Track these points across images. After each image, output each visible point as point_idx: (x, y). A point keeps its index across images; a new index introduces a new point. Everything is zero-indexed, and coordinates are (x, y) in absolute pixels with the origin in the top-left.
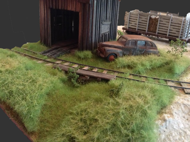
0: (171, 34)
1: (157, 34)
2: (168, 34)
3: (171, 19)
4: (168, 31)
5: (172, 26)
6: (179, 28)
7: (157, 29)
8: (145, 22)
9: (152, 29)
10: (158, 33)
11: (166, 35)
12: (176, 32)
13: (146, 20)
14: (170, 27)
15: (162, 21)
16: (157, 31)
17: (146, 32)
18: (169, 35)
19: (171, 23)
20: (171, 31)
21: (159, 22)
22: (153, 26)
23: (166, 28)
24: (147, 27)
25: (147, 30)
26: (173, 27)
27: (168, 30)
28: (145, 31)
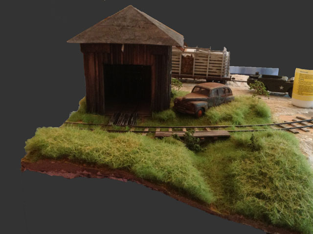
0: (211, 74)
1: (193, 75)
2: (207, 73)
3: (209, 56)
4: (208, 70)
5: (211, 65)
6: (220, 65)
7: (194, 70)
8: (177, 63)
9: (185, 70)
10: (195, 74)
11: (205, 75)
12: (217, 71)
13: (177, 60)
14: (209, 66)
15: (198, 60)
16: (194, 72)
17: (180, 74)
18: (209, 75)
19: (210, 60)
20: (210, 70)
21: (194, 61)
22: (186, 66)
23: (204, 67)
24: (180, 69)
25: (180, 72)
26: (213, 65)
27: (206, 69)
28: (178, 73)
